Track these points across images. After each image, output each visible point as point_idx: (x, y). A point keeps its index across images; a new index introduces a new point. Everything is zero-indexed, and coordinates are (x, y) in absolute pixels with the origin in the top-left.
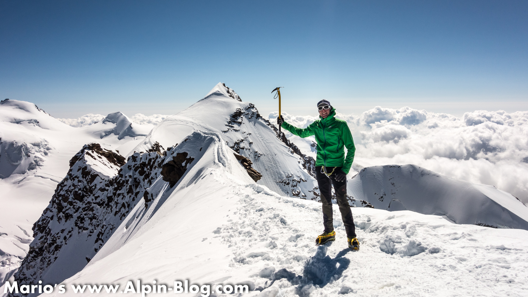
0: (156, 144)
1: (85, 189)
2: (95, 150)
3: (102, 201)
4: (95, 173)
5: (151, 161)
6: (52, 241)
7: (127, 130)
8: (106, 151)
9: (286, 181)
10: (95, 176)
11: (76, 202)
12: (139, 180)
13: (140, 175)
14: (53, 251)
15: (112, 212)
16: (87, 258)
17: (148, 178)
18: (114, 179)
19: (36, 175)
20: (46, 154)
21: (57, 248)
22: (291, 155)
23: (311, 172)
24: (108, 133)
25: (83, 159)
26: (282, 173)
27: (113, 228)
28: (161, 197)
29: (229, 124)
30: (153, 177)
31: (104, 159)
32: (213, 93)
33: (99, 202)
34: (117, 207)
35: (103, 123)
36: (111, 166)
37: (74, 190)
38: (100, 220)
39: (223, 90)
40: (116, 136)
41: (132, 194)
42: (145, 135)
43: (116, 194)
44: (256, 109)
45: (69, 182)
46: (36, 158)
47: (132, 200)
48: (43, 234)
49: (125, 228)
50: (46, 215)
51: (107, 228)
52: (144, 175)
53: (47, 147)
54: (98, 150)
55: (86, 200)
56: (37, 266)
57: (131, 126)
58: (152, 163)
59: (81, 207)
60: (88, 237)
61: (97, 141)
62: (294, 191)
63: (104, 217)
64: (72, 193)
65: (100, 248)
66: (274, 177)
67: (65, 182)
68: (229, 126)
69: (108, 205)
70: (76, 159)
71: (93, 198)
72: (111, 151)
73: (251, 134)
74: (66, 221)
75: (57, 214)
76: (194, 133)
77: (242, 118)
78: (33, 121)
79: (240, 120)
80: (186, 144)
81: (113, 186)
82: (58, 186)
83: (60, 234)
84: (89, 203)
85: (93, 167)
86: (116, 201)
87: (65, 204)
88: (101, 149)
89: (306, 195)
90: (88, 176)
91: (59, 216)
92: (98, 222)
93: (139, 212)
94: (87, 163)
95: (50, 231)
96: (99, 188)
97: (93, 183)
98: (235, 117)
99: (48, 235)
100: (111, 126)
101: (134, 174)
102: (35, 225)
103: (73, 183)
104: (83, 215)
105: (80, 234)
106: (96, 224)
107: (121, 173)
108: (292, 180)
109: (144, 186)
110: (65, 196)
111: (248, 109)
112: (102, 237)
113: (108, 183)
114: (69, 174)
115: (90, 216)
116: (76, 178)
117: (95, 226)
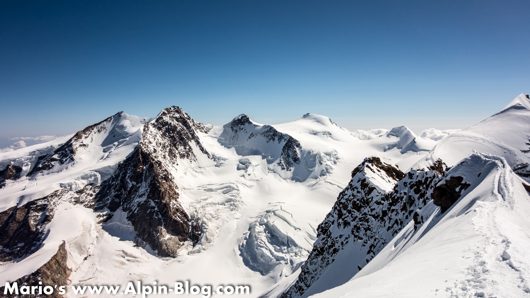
0: (438, 161)
1: (362, 200)
2: (374, 164)
3: (377, 214)
4: (372, 185)
5: (428, 180)
6: (331, 243)
7: (410, 145)
8: (386, 165)
10: (372, 189)
11: (354, 211)
12: (414, 198)
13: (415, 193)
14: (331, 253)
15: (385, 227)
16: (359, 267)
17: (424, 198)
18: (390, 194)
19: (326, 181)
20: (335, 163)
21: (335, 251)
24: (391, 147)
25: (363, 171)
27: (385, 243)
28: (431, 222)
30: (428, 197)
31: (383, 172)
32: (512, 106)
33: (375, 215)
34: (390, 223)
35: (387, 137)
36: (389, 181)
37: (353, 200)
38: (374, 232)
39: (526, 103)
40: (399, 150)
41: (406, 212)
42: (428, 151)
43: (390, 209)
45: (349, 192)
46: (327, 166)
47: (405, 218)
48: (325, 236)
49: (393, 246)
50: (328, 219)
51: (379, 241)
52: (419, 194)
53: (336, 156)
54: (377, 163)
55: (363, 211)
56: (318, 264)
57: (415, 140)
58: (428, 182)
59: (358, 217)
60: (362, 246)
61: (378, 154)
63: (378, 230)
64: (351, 202)
65: (371, 259)
67: (346, 191)
69: (382, 219)
70: (357, 171)
71: (369, 210)
72: (390, 165)
74: (344, 228)
75: (337, 220)
76: (473, 156)
78: (327, 133)
80: (462, 168)
81: (388, 201)
82: (341, 194)
83: (338, 238)
84: (365, 214)
85: (371, 180)
86: (390, 216)
87: (344, 212)
88: (381, 163)
90: (366, 188)
91: (339, 222)
92: (372, 234)
93: (409, 232)
94: (366, 176)
95: (331, 235)
96: (375, 201)
97: (370, 195)
99: (329, 238)
100: (394, 140)
101: (409, 192)
102: (319, 226)
103: (353, 193)
104: (359, 224)
105: (355, 242)
106: (370, 236)
107: (396, 189)
109: (418, 205)
110: (345, 204)
112: (374, 249)
113: (383, 197)
114: (350, 184)
115: (365, 227)
116: (356, 189)
117: (369, 237)
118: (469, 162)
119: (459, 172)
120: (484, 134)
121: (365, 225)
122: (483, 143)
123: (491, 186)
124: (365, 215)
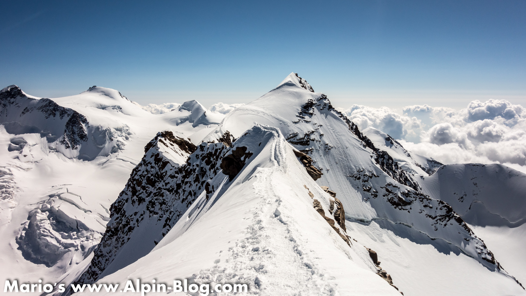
0: (226, 133)
1: (156, 175)
2: (167, 138)
3: (171, 188)
4: (166, 160)
5: (217, 152)
6: (126, 222)
7: (201, 118)
8: (179, 139)
9: (357, 176)
10: (166, 163)
11: (148, 187)
12: (205, 169)
13: (207, 165)
14: (126, 232)
15: (179, 199)
16: (155, 242)
17: (214, 168)
18: (183, 167)
19: (118, 158)
20: (127, 138)
21: (131, 229)
22: (364, 148)
23: (384, 167)
24: (183, 121)
25: (156, 146)
26: (353, 167)
27: (180, 215)
28: (220, 190)
29: (300, 115)
30: (218, 167)
31: (176, 146)
32: (285, 83)
33: (169, 188)
34: (184, 195)
35: (179, 111)
36: (182, 154)
37: (147, 176)
38: (169, 206)
39: (296, 81)
40: (191, 123)
41: (199, 183)
42: (217, 124)
43: (184, 181)
44: (328, 100)
45: (143, 168)
46: (118, 142)
47: (198, 189)
48: (119, 215)
49: (188, 217)
50: (122, 198)
51: (174, 214)
52: (210, 165)
53: (128, 132)
54: (170, 137)
55: (157, 186)
56: (113, 245)
57: (205, 114)
58: (218, 154)
59: (152, 192)
60: (158, 221)
61: (171, 128)
62: (365, 186)
63: (172, 203)
64: (145, 178)
65: (167, 232)
66: (344, 171)
67: (139, 167)
68: (300, 117)
69: (177, 192)
70: (150, 146)
71: (164, 184)
72: (183, 139)
73: (322, 126)
74: (139, 205)
75: (132, 197)
76: (254, 127)
77: (314, 109)
78: (116, 107)
79: (311, 111)
80: (246, 139)
81: (182, 174)
82: (134, 170)
83: (133, 216)
84: (160, 188)
85: (164, 154)
86: (184, 188)
87: (138, 188)
88: (174, 137)
89: (378, 191)
90: (160, 163)
91: (133, 199)
92: (167, 207)
93: (201, 202)
94: (159, 150)
95: (125, 213)
96: (169, 175)
97: (164, 169)
98: (307, 108)
99: (123, 217)
100: (186, 114)
101: (201, 164)
102: (112, 206)
103: (146, 169)
104: (154, 200)
105: (151, 218)
106: (166, 210)
107: (189, 162)
108: (363, 175)
109: (210, 175)
110: (139, 180)
111: (320, 100)
112: (169, 222)
113: (177, 171)
114: (143, 160)
115: (160, 201)
116: (149, 164)
117: (164, 211)
118: (251, 133)
119: (243, 143)
120: (264, 108)
121: (160, 200)
122: (263, 116)
123: (269, 154)
124: (160, 190)
